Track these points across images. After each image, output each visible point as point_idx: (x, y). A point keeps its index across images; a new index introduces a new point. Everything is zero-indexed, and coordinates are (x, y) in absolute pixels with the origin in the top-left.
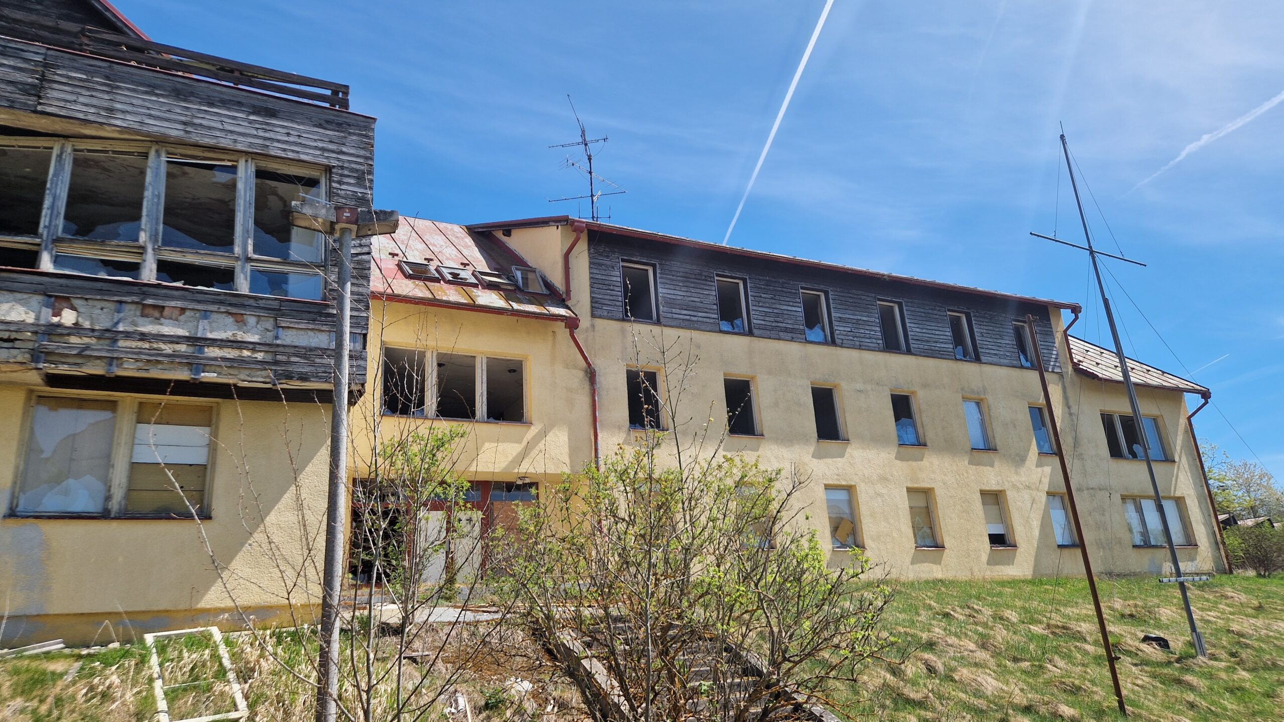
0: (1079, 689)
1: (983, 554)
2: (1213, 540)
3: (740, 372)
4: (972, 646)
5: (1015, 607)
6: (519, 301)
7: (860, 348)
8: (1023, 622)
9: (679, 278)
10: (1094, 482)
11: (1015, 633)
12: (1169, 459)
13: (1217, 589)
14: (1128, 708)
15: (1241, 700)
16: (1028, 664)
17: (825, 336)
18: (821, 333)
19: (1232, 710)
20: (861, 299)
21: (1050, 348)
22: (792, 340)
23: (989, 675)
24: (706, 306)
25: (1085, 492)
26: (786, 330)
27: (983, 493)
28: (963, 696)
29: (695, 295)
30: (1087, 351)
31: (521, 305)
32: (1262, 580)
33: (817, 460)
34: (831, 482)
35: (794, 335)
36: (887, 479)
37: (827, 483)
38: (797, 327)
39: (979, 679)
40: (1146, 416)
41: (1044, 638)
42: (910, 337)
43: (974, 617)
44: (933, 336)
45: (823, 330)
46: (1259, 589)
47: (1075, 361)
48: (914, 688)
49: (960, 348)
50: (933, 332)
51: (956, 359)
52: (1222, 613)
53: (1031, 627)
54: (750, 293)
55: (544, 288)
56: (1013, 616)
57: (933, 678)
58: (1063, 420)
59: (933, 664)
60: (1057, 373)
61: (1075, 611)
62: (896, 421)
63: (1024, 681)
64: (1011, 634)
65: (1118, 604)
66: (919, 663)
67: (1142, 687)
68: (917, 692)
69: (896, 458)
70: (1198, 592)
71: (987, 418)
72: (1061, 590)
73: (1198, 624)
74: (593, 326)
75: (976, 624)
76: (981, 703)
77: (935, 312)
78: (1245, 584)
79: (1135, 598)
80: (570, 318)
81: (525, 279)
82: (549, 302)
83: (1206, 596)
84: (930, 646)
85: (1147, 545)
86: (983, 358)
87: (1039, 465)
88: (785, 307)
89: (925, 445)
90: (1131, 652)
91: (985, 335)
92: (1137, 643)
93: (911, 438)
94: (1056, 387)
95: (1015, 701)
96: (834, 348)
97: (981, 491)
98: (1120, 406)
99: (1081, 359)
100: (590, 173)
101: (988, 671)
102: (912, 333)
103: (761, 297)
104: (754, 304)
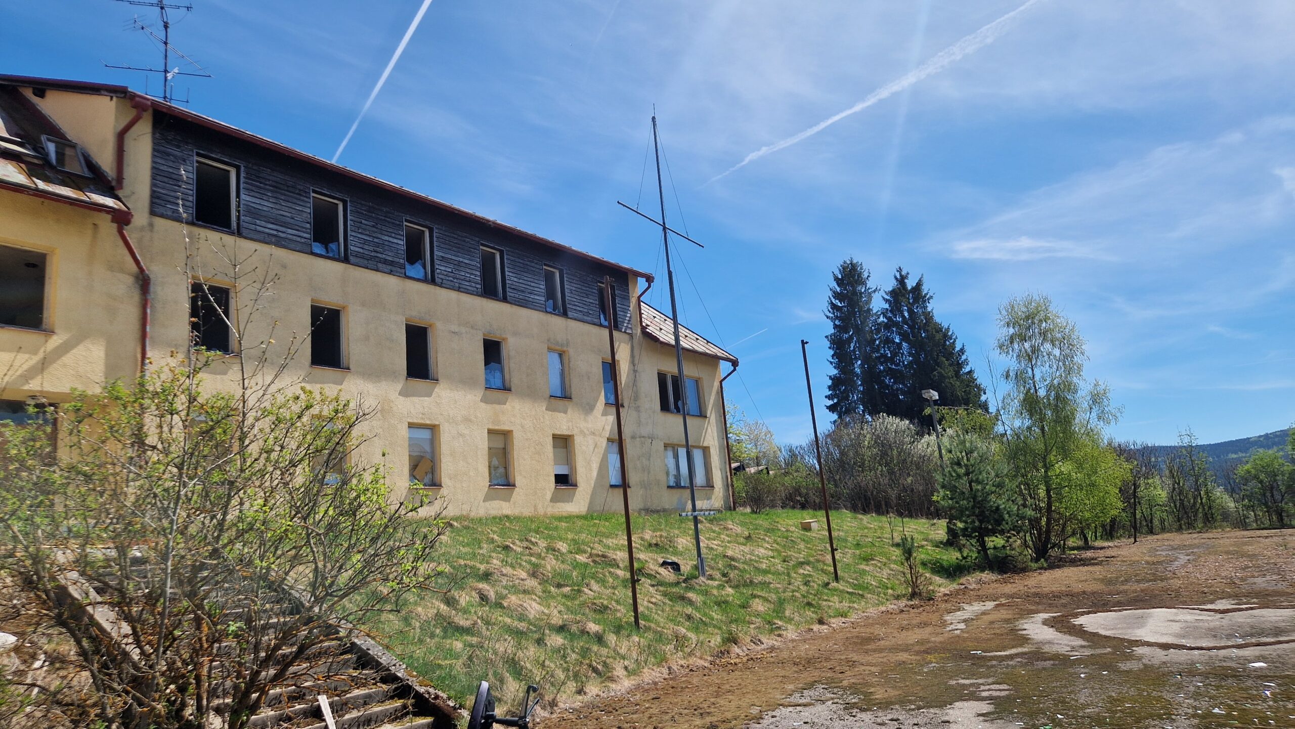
0: (606, 608)
1: (548, 492)
2: (725, 483)
3: (330, 299)
4: (524, 575)
5: (567, 539)
6: (46, 179)
7: (459, 290)
8: (571, 553)
9: (267, 187)
10: (645, 431)
11: (563, 562)
12: (702, 415)
13: (722, 522)
14: (642, 622)
15: (724, 611)
16: (569, 589)
17: (426, 273)
18: (422, 270)
19: (717, 619)
20: (464, 241)
21: (625, 311)
22: (391, 273)
23: (535, 600)
24: (297, 223)
25: (638, 439)
26: (385, 262)
27: (555, 437)
28: (508, 620)
29: (287, 209)
30: (655, 317)
31: (50, 185)
32: (754, 516)
33: (403, 398)
34: (415, 421)
35: (394, 269)
36: (470, 421)
37: (411, 421)
38: (397, 260)
39: (525, 604)
40: (689, 377)
41: (586, 565)
42: (507, 286)
43: (530, 549)
44: (528, 287)
45: (424, 267)
46: (751, 523)
47: (644, 324)
48: (465, 616)
49: (551, 302)
50: (529, 283)
51: (547, 312)
52: (722, 542)
53: (577, 556)
54: (349, 217)
55: (86, 170)
56: (563, 547)
57: (484, 606)
58: (628, 376)
59: (486, 593)
60: (629, 334)
61: (614, 541)
62: (485, 365)
63: (564, 604)
64: (559, 563)
65: (648, 535)
66: (473, 593)
67: (654, 604)
68: (467, 619)
69: (481, 401)
70: (708, 525)
71: (566, 369)
72: (607, 524)
73: (704, 551)
74: (151, 225)
75: (531, 555)
76: (522, 626)
77: (533, 264)
78: (742, 518)
79: (661, 530)
80: (119, 211)
81: (60, 155)
82: (92, 187)
83: (714, 528)
84: (486, 576)
85: (678, 486)
86: (570, 314)
87: (604, 414)
88: (387, 238)
89: (510, 390)
90: (652, 575)
91: (574, 292)
92: (656, 568)
93: (499, 383)
94: (626, 346)
95: (552, 622)
96: (433, 287)
97: (553, 435)
98: (670, 367)
99: (649, 323)
100: (166, 43)
101: (534, 597)
102: (510, 282)
103: (361, 223)
104: (353, 229)
